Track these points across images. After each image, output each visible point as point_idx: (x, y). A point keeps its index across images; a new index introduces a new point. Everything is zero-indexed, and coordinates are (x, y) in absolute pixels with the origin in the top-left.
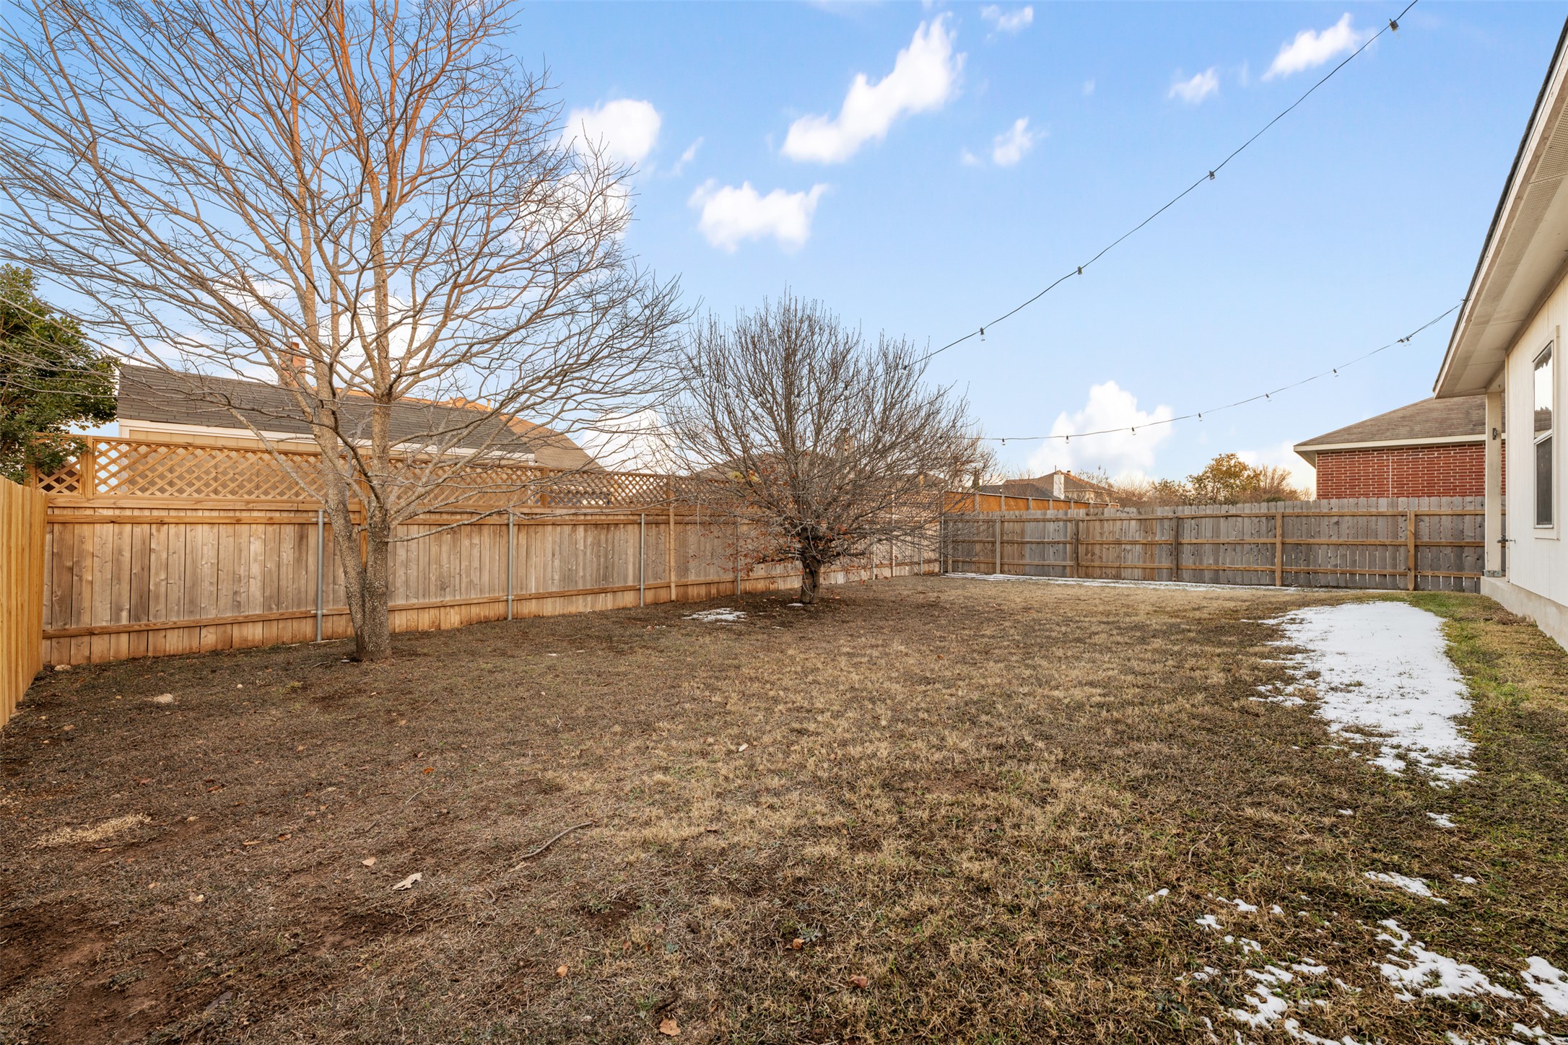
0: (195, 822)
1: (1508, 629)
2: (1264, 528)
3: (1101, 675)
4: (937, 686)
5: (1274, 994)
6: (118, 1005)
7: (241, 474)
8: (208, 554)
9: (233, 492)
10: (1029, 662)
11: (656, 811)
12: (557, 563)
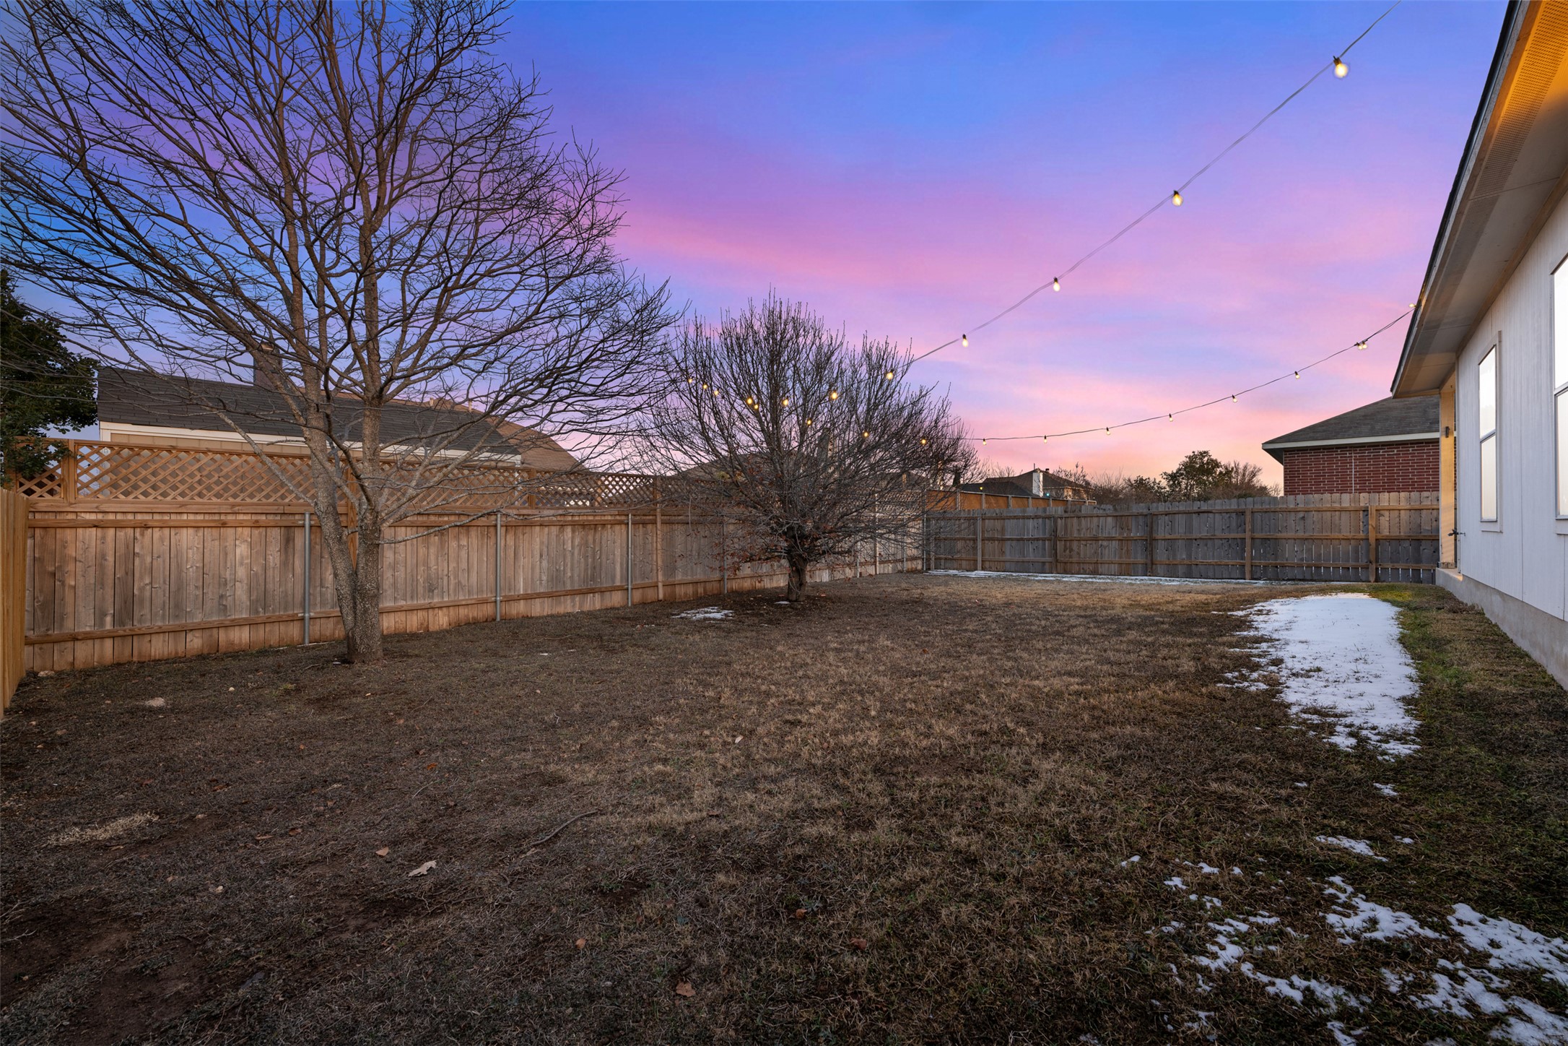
0: (203, 820)
1: (1457, 617)
2: (1234, 524)
3: (1079, 665)
4: (923, 678)
5: (1233, 943)
6: (152, 988)
7: (227, 476)
8: (193, 557)
9: (218, 495)
10: (1011, 654)
11: (658, 799)
12: (545, 564)
